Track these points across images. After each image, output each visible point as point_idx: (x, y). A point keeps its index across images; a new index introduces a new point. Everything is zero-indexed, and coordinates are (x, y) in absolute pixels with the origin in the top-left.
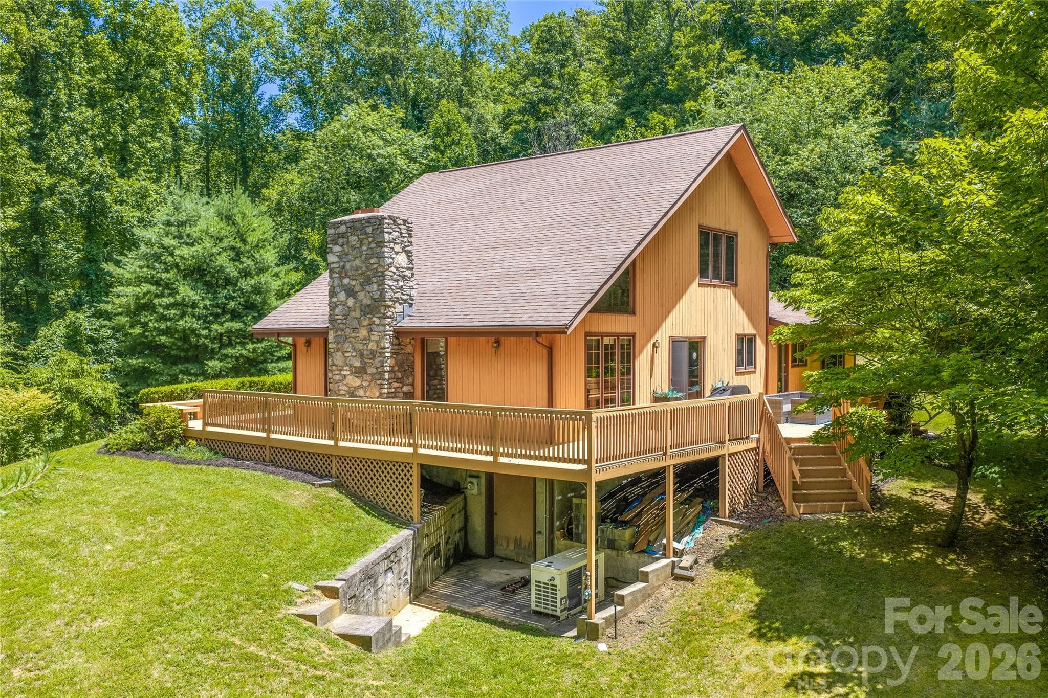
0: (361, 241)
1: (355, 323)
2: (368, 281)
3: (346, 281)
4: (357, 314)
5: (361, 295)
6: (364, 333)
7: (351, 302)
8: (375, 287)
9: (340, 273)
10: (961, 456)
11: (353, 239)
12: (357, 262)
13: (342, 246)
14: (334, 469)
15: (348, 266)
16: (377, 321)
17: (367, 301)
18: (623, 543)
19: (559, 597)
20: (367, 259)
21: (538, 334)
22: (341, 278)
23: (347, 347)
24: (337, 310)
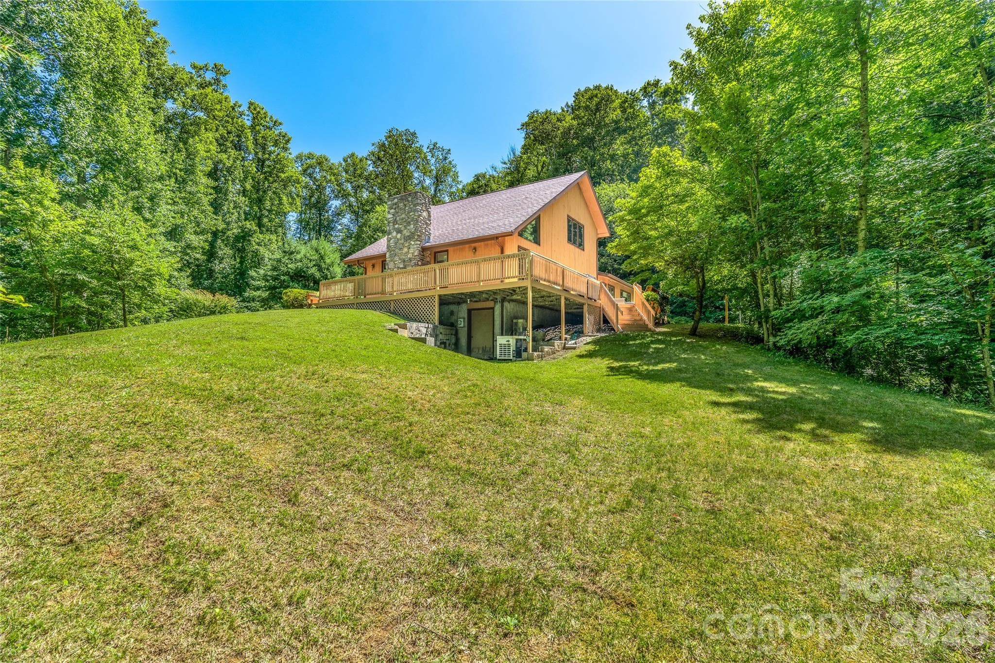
0: (405, 205)
1: (401, 246)
2: (409, 223)
3: (396, 226)
4: (402, 241)
5: (405, 232)
6: (406, 250)
7: (399, 236)
8: (412, 226)
9: (394, 223)
10: (698, 292)
11: (401, 205)
12: (403, 216)
13: (395, 209)
14: (392, 307)
15: (398, 219)
16: (413, 243)
17: (408, 234)
18: (539, 337)
19: (511, 350)
20: (409, 213)
21: (497, 238)
22: (394, 225)
23: (397, 258)
24: (391, 241)
